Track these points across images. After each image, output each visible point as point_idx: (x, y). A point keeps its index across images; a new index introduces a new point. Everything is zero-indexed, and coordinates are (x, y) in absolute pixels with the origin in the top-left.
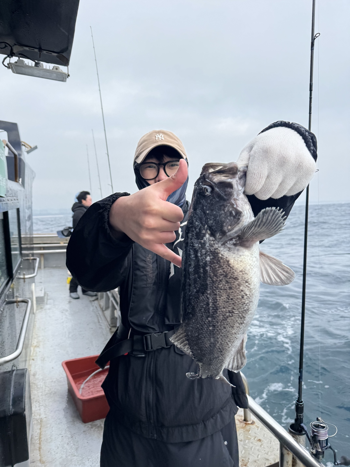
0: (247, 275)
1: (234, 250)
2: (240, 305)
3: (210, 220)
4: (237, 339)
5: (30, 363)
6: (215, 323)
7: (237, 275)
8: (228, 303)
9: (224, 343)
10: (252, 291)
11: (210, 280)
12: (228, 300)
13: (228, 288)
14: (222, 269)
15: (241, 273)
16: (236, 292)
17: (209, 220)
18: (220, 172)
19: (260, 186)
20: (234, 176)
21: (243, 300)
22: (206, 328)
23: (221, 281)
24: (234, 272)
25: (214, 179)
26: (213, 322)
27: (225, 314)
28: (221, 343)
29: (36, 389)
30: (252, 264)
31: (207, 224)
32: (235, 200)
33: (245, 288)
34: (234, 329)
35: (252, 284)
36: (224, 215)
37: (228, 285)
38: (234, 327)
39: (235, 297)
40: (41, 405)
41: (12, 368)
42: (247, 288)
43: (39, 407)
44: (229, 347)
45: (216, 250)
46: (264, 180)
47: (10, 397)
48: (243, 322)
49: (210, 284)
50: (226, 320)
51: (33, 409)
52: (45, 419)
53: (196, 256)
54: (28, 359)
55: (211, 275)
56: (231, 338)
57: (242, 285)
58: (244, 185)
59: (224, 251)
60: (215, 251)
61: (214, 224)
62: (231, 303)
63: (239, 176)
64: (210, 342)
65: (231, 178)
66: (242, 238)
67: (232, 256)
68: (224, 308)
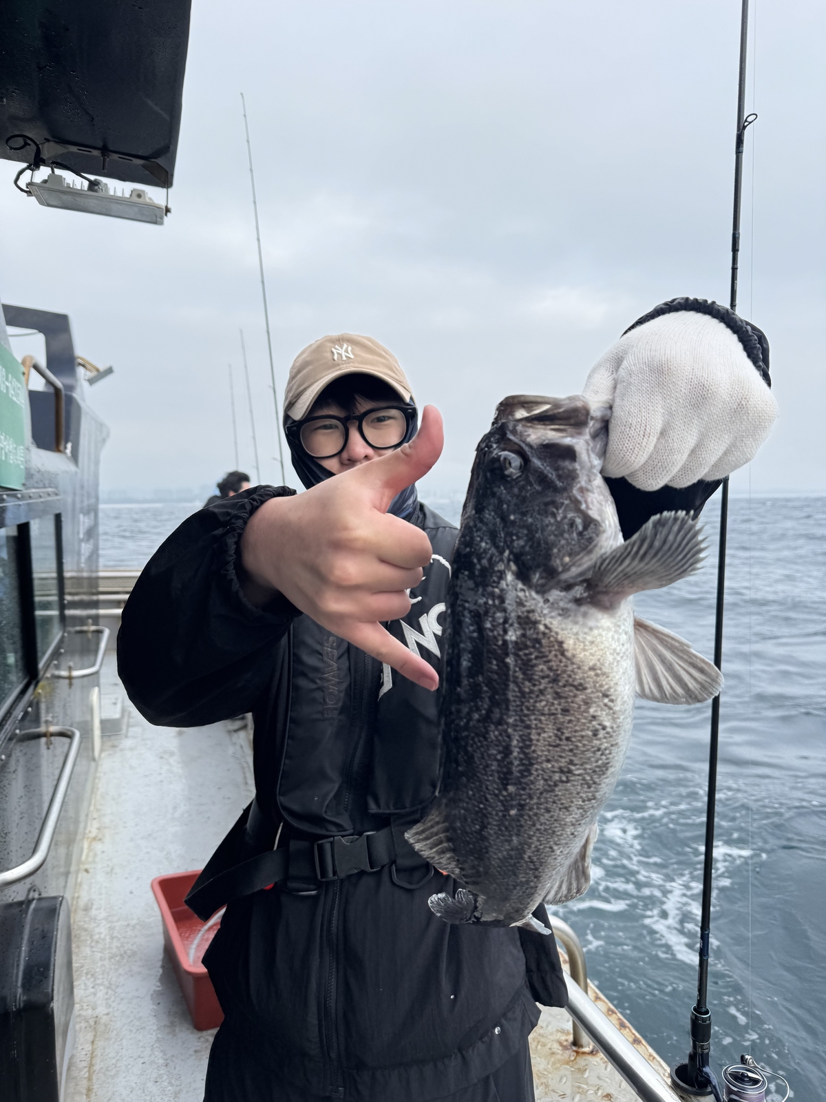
0: (608, 677)
1: (575, 616)
2: (589, 754)
3: (519, 538)
4: (575, 837)
5: (79, 880)
6: (525, 800)
7: (583, 678)
8: (558, 749)
9: (545, 847)
10: (618, 718)
11: (514, 691)
12: (558, 742)
13: (559, 711)
14: (546, 662)
15: (592, 673)
16: (578, 720)
17: (514, 538)
18: (544, 419)
19: (645, 455)
20: (578, 431)
21: (596, 742)
22: (501, 811)
23: (542, 692)
24: (576, 670)
25: (529, 435)
26: (521, 795)
27: (551, 777)
28: (536, 847)
29: (89, 942)
30: (618, 651)
31: (508, 547)
32: (582, 490)
33: (602, 710)
34: (571, 814)
35: (619, 702)
36: (554, 528)
37: (559, 704)
38: (570, 809)
39: (577, 734)
40: (98, 982)
41: (28, 894)
42: (605, 711)
43: (93, 987)
44: (555, 859)
45: (531, 615)
46: (653, 440)
47: (18, 965)
48: (593, 796)
49: (515, 701)
50: (553, 791)
51: (79, 992)
52: (105, 1017)
53: (480, 629)
54: (73, 868)
55: (517, 678)
56: (561, 835)
57: (595, 702)
58: (603, 453)
59: (552, 617)
60: (528, 617)
61: (527, 548)
62: (567, 748)
63: (592, 430)
64: (509, 845)
65: (572, 436)
66: (597, 585)
67: (571, 629)
68: (548, 761)
